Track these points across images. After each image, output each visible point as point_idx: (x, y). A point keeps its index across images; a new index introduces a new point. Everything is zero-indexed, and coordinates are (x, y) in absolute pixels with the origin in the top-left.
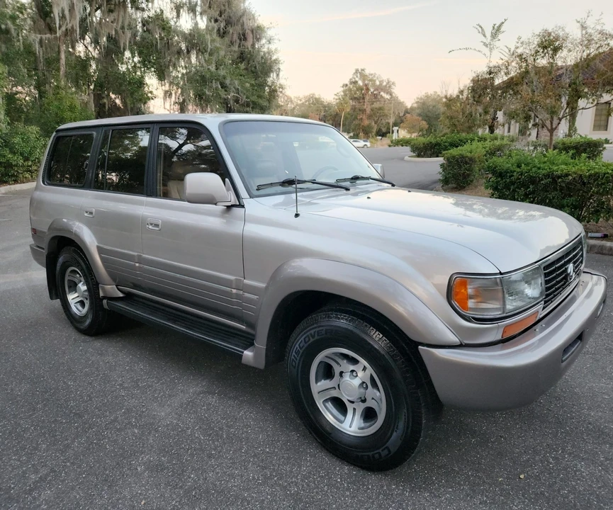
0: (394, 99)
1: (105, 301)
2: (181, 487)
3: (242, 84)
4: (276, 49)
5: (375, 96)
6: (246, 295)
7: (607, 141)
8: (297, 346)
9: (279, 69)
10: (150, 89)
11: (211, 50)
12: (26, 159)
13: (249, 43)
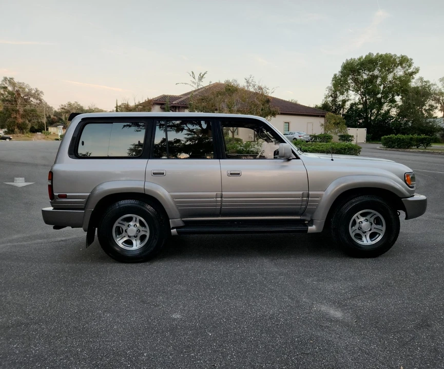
1: (174, 230)
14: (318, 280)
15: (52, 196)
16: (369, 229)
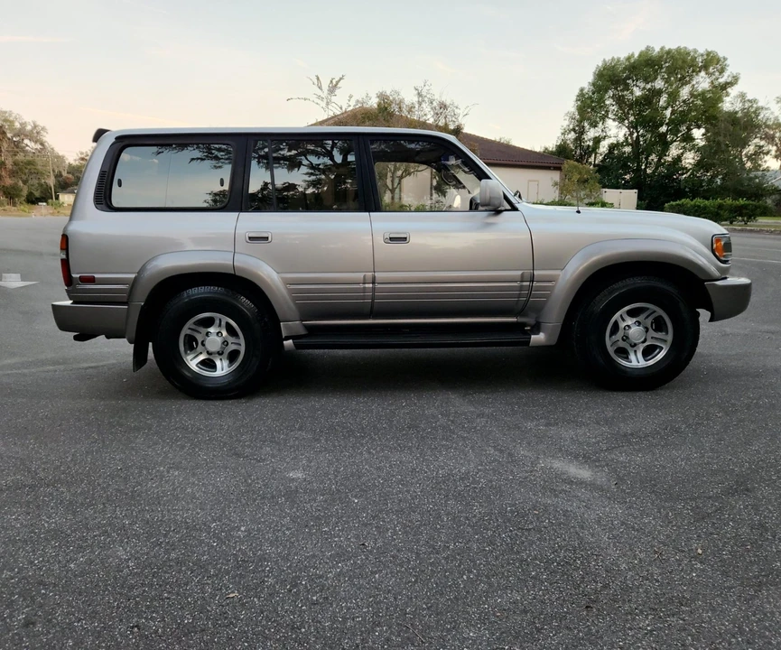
1: (288, 342)
5: (17, 144)
14: (548, 425)
15: (69, 280)
16: (642, 339)
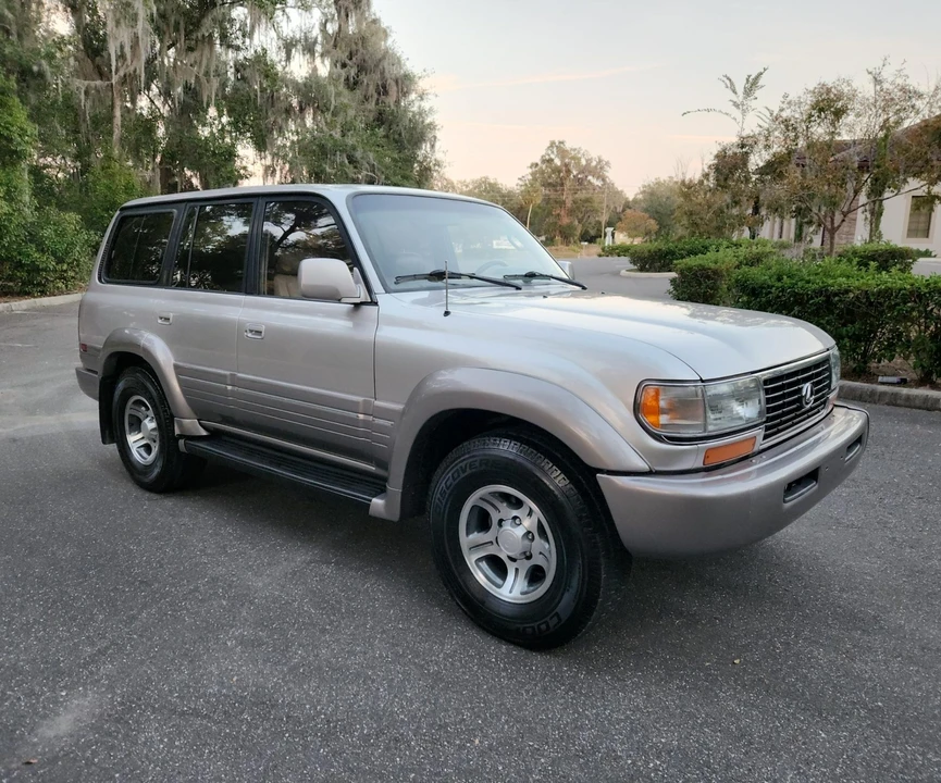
0: (608, 187)
1: (181, 442)
2: (285, 664)
3: (380, 159)
4: (431, 109)
5: (580, 182)
6: (378, 421)
7: (927, 254)
8: (443, 484)
9: (435, 137)
10: (244, 164)
11: (335, 107)
12: (60, 261)
13: (391, 100)
